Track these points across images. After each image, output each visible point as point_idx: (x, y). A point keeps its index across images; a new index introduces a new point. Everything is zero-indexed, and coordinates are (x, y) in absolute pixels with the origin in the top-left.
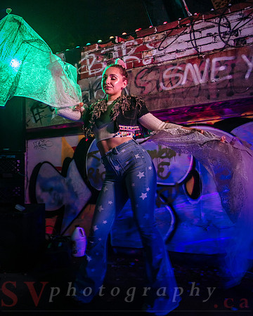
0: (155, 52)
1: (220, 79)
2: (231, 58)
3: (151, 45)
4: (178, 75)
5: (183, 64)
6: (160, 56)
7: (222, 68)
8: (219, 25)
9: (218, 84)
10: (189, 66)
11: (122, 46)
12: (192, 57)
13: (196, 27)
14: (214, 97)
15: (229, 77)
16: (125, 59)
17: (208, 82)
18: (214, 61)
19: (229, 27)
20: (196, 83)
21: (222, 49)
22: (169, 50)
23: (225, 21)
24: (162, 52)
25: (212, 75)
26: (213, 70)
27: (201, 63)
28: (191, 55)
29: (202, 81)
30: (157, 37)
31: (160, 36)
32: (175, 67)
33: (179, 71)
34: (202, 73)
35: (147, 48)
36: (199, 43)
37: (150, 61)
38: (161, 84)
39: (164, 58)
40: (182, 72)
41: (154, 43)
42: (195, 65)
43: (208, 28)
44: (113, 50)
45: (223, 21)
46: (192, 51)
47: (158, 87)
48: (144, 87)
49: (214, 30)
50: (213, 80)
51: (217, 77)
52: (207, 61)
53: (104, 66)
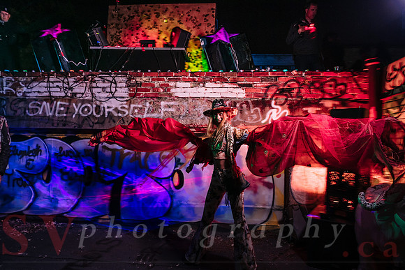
1: (60, 115)
2: (67, 104)
3: (22, 83)
4: (38, 107)
5: (42, 101)
6: (28, 93)
7: (62, 109)
8: (63, 82)
9: (59, 117)
10: (44, 103)
11: (4, 80)
12: (47, 98)
13: (51, 79)
14: (56, 125)
15: (65, 115)
16: (5, 88)
17: (54, 116)
18: (59, 103)
19: (68, 84)
20: (48, 115)
21: (64, 97)
22: (34, 90)
24: (29, 90)
25: (57, 112)
26: (57, 108)
27: (51, 103)
29: (51, 114)
30: (27, 79)
31: (29, 79)
32: (36, 102)
33: (38, 105)
34: (51, 109)
35: (20, 86)
36: (51, 90)
37: (21, 94)
38: (27, 111)
39: (30, 95)
40: (40, 106)
41: (25, 83)
42: (48, 104)
45: (66, 80)
46: (47, 94)
47: (25, 112)
48: (16, 111)
49: (60, 84)
50: (57, 115)
51: (59, 113)
52: (55, 102)
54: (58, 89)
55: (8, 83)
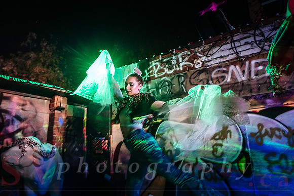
0: (204, 59)
1: (260, 76)
3: (200, 53)
4: (223, 74)
5: (227, 66)
6: (209, 61)
8: (254, 35)
9: (258, 80)
10: (232, 67)
11: (179, 56)
12: (234, 60)
14: (256, 90)
16: (181, 65)
17: (250, 79)
19: (263, 36)
20: (240, 80)
21: (259, 53)
22: (215, 56)
23: (259, 32)
24: (210, 58)
25: (253, 73)
26: (253, 69)
27: (242, 65)
28: (233, 59)
29: (244, 78)
30: (205, 47)
31: (207, 47)
32: (221, 69)
33: (224, 72)
34: (243, 72)
35: (198, 56)
37: (200, 65)
38: (210, 82)
39: (212, 63)
40: (227, 72)
41: (203, 52)
42: (237, 67)
43: (245, 38)
44: (172, 59)
45: (257, 32)
46: (234, 56)
50: (253, 77)
52: (247, 63)
53: (166, 70)
54: (249, 46)
55: (183, 59)
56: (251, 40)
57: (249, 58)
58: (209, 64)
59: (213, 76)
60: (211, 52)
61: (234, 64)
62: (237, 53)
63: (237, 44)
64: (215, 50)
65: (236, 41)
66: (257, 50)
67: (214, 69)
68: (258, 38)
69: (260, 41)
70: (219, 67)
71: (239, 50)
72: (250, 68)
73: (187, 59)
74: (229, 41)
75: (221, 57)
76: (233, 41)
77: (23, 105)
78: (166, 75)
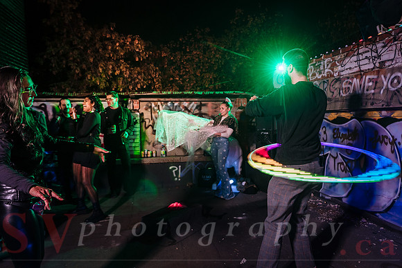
0: (340, 68)
1: (369, 92)
2: (375, 77)
3: (338, 62)
4: (349, 86)
5: (353, 78)
6: (342, 71)
9: (367, 95)
10: (355, 80)
11: (325, 62)
13: (360, 51)
14: (364, 104)
15: (373, 91)
16: (326, 71)
17: (363, 94)
18: (367, 77)
19: (377, 52)
20: (357, 93)
21: (372, 69)
22: (346, 67)
25: (365, 88)
26: (366, 84)
27: (361, 79)
28: (357, 72)
29: (360, 92)
30: (341, 56)
31: (343, 56)
32: (348, 80)
34: (361, 85)
35: (336, 65)
37: (337, 74)
38: (341, 91)
39: (344, 73)
40: (351, 84)
42: (358, 80)
43: (366, 52)
44: (321, 64)
45: (374, 48)
46: (357, 69)
47: (340, 93)
48: (333, 93)
50: (365, 92)
51: (367, 90)
52: (364, 77)
53: (317, 75)
54: (367, 61)
55: (328, 65)
56: (368, 54)
57: (366, 72)
58: (342, 73)
59: (344, 86)
60: (344, 63)
61: (356, 77)
62: (359, 66)
63: (361, 57)
64: (347, 60)
65: (360, 54)
66: (371, 66)
67: (344, 79)
68: (374, 54)
69: (375, 57)
70: (348, 78)
71: (361, 63)
72: (364, 83)
73: (329, 66)
74: (356, 53)
75: (350, 68)
76: (358, 54)
77: (216, 108)
78: (317, 79)
